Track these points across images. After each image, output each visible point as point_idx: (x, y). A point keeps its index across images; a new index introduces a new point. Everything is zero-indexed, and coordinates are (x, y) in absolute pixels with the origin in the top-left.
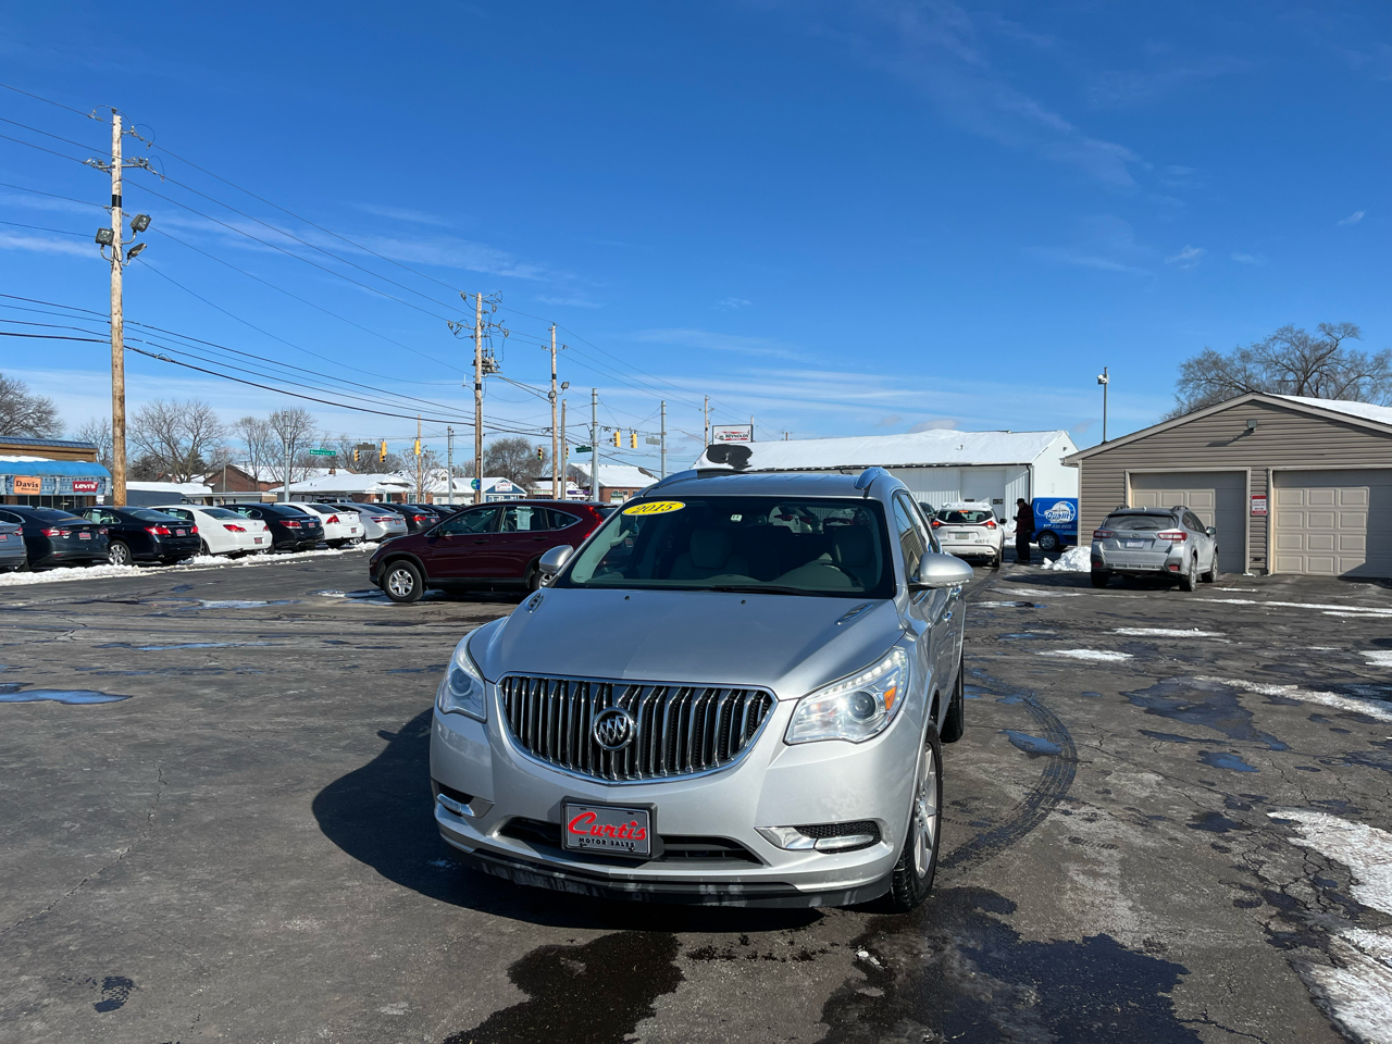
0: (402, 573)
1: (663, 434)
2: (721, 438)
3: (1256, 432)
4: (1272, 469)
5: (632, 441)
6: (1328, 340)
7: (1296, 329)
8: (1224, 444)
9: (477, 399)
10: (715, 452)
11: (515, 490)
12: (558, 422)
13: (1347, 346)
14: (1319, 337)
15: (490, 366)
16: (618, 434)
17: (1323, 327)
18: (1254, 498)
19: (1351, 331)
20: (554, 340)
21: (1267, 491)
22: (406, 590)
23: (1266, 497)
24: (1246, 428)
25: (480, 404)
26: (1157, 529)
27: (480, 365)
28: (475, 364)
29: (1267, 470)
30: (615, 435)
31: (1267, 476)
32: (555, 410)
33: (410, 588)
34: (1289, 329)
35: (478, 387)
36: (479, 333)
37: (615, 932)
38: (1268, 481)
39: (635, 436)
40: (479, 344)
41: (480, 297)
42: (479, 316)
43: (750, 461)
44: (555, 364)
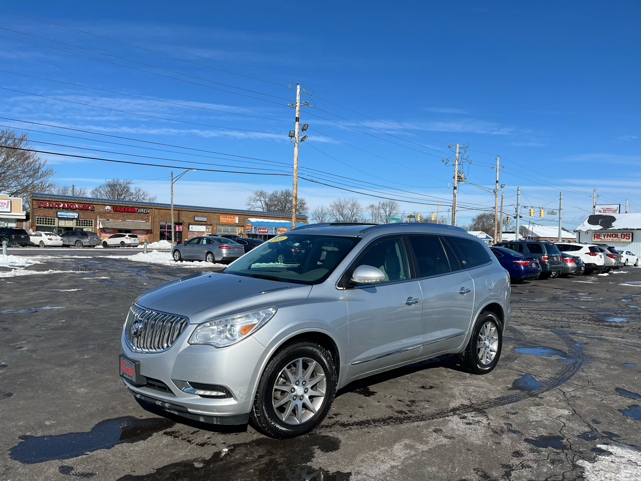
1: (560, 209)
2: (600, 211)
5: (540, 213)
9: (454, 194)
10: (593, 220)
11: (487, 237)
12: (499, 204)
15: (461, 178)
16: (532, 210)
20: (498, 164)
25: (455, 196)
27: (456, 178)
28: (454, 178)
30: (530, 210)
32: (497, 199)
35: (455, 188)
36: (457, 163)
39: (542, 210)
40: (456, 168)
41: (458, 146)
42: (457, 155)
43: (613, 224)
44: (498, 176)
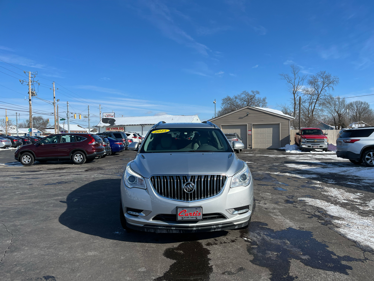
0: (27, 156)
1: (89, 115)
2: (106, 116)
3: (249, 115)
4: (252, 124)
5: (80, 117)
6: (253, 94)
7: (247, 92)
8: (242, 118)
9: (30, 104)
10: (105, 120)
11: (38, 132)
12: (56, 111)
13: (257, 96)
14: (251, 94)
15: (34, 94)
16: (75, 115)
17: (252, 91)
18: (249, 131)
19: (258, 93)
20: (54, 87)
21: (251, 129)
22: (28, 162)
23: (251, 131)
24: (247, 114)
25: (31, 105)
26: (231, 138)
27: (31, 93)
28: (29, 93)
29: (251, 124)
30: (74, 115)
31: (251, 126)
32: (55, 108)
33: (30, 161)
34: (245, 92)
35: (30, 100)
36: (30, 84)
37: (182, 242)
38: (251, 127)
39: (80, 115)
40: (30, 87)
41: (30, 73)
42: (30, 78)
43: (115, 123)
44: (54, 94)
